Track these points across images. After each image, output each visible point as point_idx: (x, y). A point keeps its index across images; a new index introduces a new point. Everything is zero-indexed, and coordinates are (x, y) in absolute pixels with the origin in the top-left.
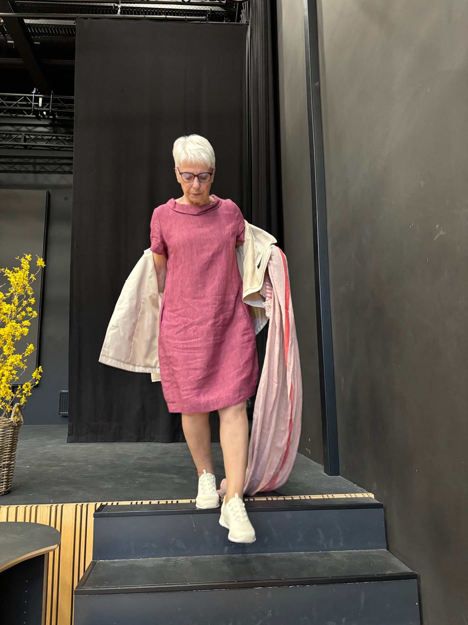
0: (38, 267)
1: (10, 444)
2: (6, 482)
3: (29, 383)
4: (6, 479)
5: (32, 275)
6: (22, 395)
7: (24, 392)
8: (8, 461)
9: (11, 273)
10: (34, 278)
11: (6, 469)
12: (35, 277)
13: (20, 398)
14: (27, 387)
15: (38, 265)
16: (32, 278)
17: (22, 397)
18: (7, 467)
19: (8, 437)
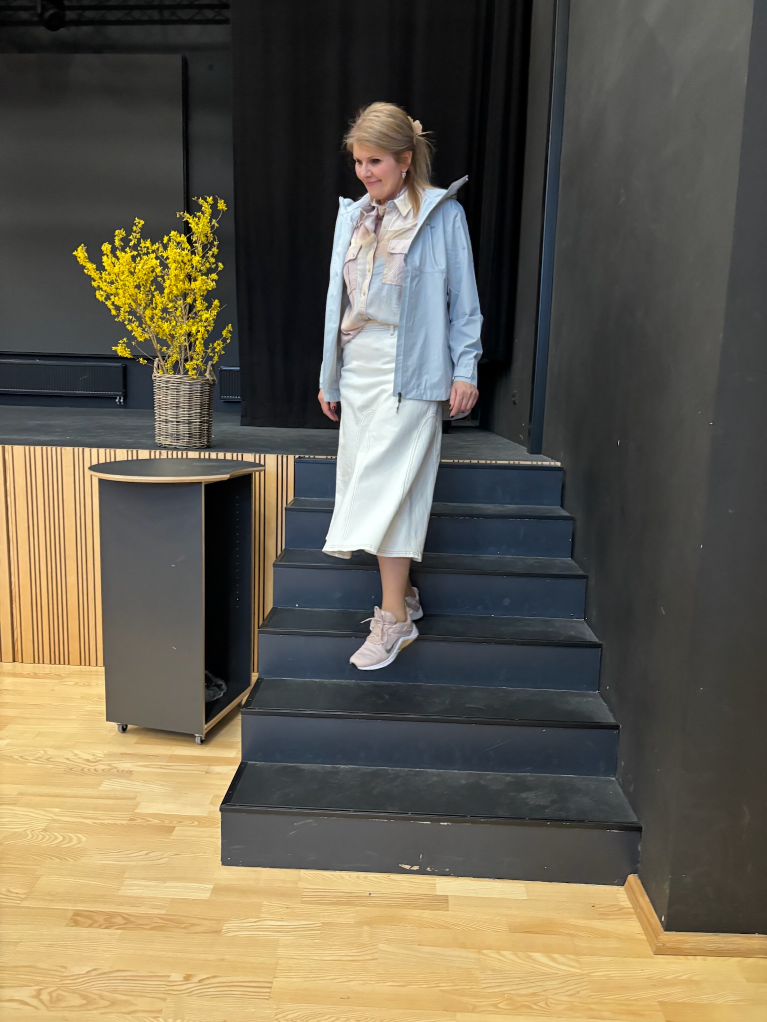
0: (219, 211)
1: (208, 401)
2: (207, 436)
3: (220, 341)
4: (207, 433)
5: (214, 220)
6: (214, 353)
7: (216, 350)
8: (207, 417)
9: (191, 217)
10: (216, 225)
11: (206, 425)
12: (218, 222)
13: (212, 357)
14: (219, 345)
15: (218, 208)
16: (214, 225)
17: (214, 356)
18: (207, 423)
19: (206, 394)
